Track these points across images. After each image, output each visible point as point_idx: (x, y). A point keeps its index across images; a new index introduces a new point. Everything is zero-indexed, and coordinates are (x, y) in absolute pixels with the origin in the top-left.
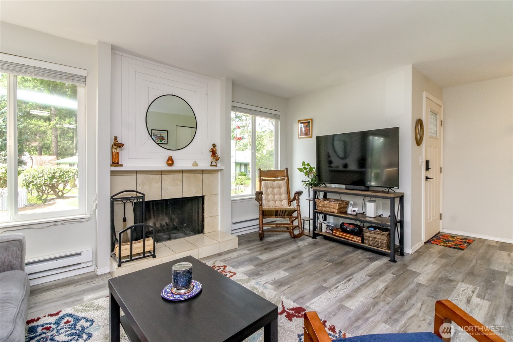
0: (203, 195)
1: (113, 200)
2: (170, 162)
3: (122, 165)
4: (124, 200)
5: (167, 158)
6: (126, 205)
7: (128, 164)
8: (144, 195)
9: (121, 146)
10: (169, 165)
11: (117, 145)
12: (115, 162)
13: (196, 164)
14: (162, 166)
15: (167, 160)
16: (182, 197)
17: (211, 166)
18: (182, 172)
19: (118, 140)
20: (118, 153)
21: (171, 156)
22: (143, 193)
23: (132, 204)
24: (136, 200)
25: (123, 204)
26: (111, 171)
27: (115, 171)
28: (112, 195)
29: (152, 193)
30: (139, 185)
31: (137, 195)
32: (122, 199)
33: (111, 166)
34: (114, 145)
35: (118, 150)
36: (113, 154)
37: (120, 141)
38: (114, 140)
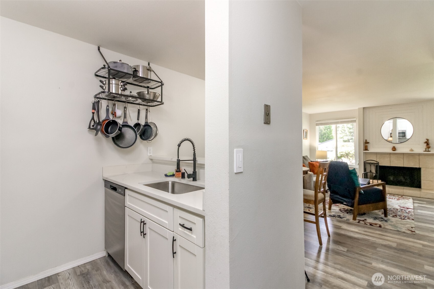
0: (420, 167)
1: (365, 163)
2: (394, 149)
3: (368, 150)
4: (371, 164)
5: (392, 147)
6: (371, 165)
7: (372, 149)
9: (368, 143)
11: (366, 142)
12: (366, 149)
13: (412, 150)
14: (390, 151)
15: (392, 148)
16: (403, 166)
17: (426, 151)
18: (403, 154)
19: (367, 141)
20: (367, 146)
21: (394, 146)
22: (378, 162)
23: (374, 166)
24: (376, 165)
25: (370, 165)
26: (364, 152)
27: (365, 153)
28: (365, 161)
29: (385, 162)
30: (378, 159)
31: (376, 162)
32: (369, 163)
33: (364, 150)
34: (365, 143)
35: (367, 144)
36: (365, 146)
37: (368, 141)
38: (365, 141)
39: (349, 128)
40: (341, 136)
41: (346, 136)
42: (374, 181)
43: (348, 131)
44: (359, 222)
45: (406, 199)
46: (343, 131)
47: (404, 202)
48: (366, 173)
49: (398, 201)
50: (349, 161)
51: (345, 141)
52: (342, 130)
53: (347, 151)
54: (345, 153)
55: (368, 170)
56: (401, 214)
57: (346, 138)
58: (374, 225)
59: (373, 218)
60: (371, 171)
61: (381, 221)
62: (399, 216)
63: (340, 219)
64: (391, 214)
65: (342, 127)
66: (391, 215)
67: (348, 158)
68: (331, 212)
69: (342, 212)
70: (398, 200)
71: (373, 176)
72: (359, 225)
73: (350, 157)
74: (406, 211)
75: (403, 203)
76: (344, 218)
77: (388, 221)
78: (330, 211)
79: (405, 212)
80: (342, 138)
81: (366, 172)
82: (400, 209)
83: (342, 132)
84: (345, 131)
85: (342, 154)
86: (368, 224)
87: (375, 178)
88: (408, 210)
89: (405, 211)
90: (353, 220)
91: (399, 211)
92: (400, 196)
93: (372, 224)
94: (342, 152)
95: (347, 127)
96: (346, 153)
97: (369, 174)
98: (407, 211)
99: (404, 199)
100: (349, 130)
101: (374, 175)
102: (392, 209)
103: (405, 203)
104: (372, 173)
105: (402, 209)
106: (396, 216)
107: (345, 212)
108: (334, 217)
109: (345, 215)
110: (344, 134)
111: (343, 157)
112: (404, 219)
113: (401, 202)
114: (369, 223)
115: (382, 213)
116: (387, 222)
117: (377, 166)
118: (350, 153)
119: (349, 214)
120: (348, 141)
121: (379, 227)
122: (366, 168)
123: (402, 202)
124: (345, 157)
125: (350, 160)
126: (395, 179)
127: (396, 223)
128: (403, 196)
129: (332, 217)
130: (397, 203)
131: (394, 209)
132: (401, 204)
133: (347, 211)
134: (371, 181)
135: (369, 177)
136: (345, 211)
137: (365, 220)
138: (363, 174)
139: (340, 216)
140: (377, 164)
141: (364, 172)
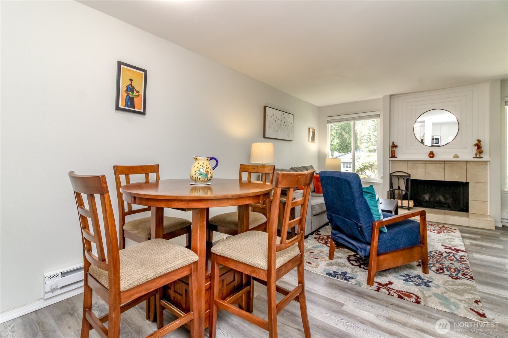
0: (467, 181)
1: (391, 176)
2: (431, 155)
3: (396, 157)
4: (399, 177)
5: (429, 152)
6: (400, 179)
7: (401, 155)
8: (410, 175)
9: (396, 146)
10: (431, 157)
13: (456, 157)
14: (427, 158)
15: (428, 154)
16: (444, 180)
17: (476, 158)
18: (444, 162)
19: (394, 143)
20: (394, 151)
21: (432, 151)
22: (410, 174)
23: (404, 180)
24: (406, 178)
25: (398, 179)
26: (390, 160)
27: (392, 161)
28: (391, 173)
29: (419, 174)
30: (409, 169)
31: (406, 175)
32: (397, 176)
33: (390, 157)
34: (392, 146)
35: (394, 149)
36: (392, 151)
37: (396, 144)
38: (391, 144)
39: (375, 136)
40: (367, 145)
41: (372, 145)
42: (404, 202)
43: (374, 140)
44: (378, 290)
45: (450, 230)
46: (369, 140)
47: (449, 237)
48: (393, 190)
49: (439, 235)
50: (374, 174)
51: (370, 151)
52: (367, 138)
53: (371, 162)
54: (369, 164)
55: (395, 187)
56: (450, 265)
57: (371, 148)
58: (406, 298)
59: (404, 278)
60: (399, 187)
61: (418, 285)
62: (448, 271)
63: (345, 281)
64: (434, 266)
65: (368, 135)
66: (434, 269)
67: (372, 170)
68: (331, 265)
69: (350, 263)
70: (439, 233)
71: (403, 195)
72: (377, 299)
73: (374, 169)
74: (456, 256)
75: (448, 239)
76: (353, 280)
77: (429, 284)
78: (331, 261)
79: (455, 259)
80: (367, 148)
81: (392, 188)
82: (446, 252)
83: (367, 140)
84: (371, 140)
85: (365, 165)
86: (395, 295)
87: (405, 197)
88: (458, 254)
89: (453, 256)
90: (368, 286)
91: (445, 257)
92: (441, 226)
93: (403, 296)
94: (365, 163)
95: (373, 135)
96: (371, 163)
97: (396, 192)
98: (458, 257)
99: (446, 230)
100: (375, 138)
101: (404, 193)
102: (433, 253)
103: (451, 239)
104: (401, 191)
105: (449, 253)
106: (441, 269)
107: (356, 264)
108: (335, 276)
109: (355, 270)
110: (369, 144)
111: (367, 169)
112: (457, 278)
113: (444, 237)
114: (397, 291)
115: (418, 263)
116: (429, 286)
117: (407, 180)
118: (375, 164)
119: (363, 268)
120: (374, 151)
121: (415, 302)
122: (392, 182)
123: (446, 237)
124: (369, 170)
125: (374, 172)
126: (432, 199)
127: (445, 290)
128: (445, 226)
129: (332, 276)
130: (439, 240)
131: (436, 253)
132: (444, 240)
133: (359, 262)
134: (400, 201)
135: (396, 196)
136: (356, 262)
137: (391, 283)
138: (389, 192)
139: (344, 274)
140: (408, 178)
141: (390, 189)
